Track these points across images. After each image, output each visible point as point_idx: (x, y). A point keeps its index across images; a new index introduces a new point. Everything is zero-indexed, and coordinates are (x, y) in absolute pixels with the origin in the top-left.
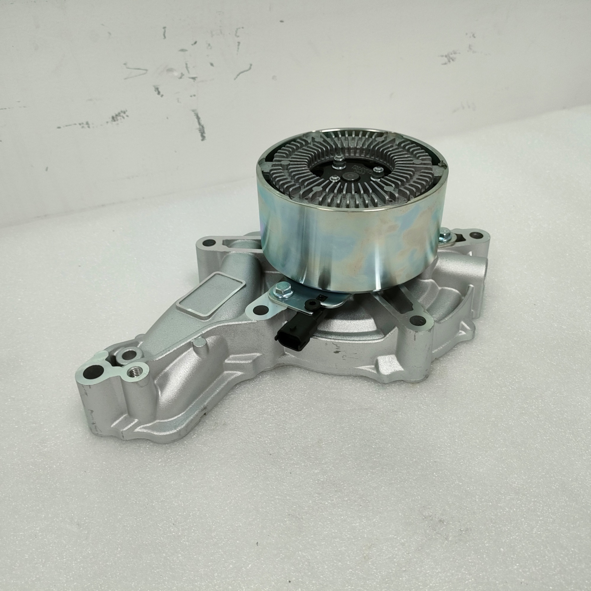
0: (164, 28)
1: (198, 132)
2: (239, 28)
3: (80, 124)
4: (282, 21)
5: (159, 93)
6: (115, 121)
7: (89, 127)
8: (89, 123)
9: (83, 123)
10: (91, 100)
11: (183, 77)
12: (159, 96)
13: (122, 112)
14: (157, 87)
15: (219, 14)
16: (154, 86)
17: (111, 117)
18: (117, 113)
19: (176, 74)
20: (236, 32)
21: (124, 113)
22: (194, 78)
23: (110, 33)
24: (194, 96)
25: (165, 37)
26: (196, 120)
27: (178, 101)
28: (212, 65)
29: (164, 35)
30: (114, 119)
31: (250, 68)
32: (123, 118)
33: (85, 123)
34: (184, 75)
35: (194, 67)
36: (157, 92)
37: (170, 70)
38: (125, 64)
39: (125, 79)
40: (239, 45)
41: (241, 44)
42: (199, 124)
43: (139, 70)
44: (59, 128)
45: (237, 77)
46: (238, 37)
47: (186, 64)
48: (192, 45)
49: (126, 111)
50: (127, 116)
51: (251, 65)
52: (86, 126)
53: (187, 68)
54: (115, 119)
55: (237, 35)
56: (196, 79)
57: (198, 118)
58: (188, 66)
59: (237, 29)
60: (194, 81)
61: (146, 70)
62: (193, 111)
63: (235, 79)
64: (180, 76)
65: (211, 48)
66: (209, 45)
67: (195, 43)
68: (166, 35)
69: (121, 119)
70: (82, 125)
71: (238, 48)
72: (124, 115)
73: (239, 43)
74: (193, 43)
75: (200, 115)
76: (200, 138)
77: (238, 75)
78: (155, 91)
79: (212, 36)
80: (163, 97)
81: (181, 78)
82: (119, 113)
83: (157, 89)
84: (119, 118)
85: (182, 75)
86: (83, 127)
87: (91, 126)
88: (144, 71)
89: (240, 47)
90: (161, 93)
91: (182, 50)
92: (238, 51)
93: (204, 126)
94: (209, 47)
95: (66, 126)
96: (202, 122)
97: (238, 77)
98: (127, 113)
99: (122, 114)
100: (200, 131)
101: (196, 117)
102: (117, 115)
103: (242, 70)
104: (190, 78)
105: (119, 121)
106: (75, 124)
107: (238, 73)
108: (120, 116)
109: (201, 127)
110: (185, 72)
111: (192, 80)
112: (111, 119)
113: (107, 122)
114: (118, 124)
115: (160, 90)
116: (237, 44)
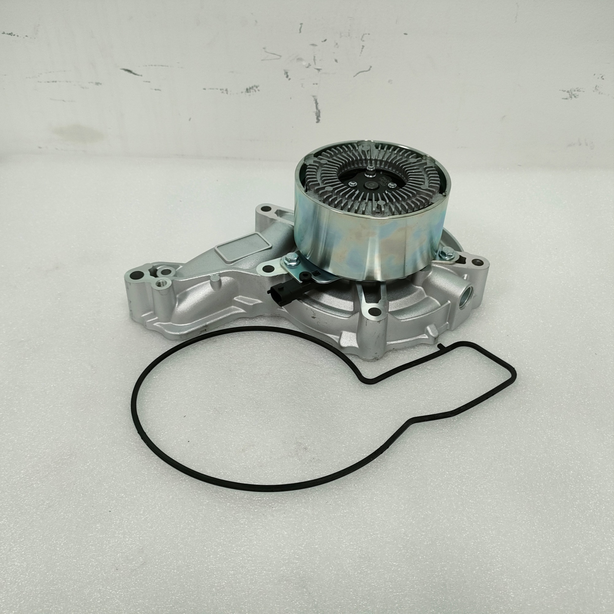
0: (301, 24)
1: (315, 115)
2: (366, 34)
3: (221, 90)
4: (405, 34)
5: (287, 76)
6: (248, 92)
7: (227, 93)
8: (229, 90)
9: (223, 89)
10: (233, 72)
11: (309, 67)
12: (287, 79)
13: (255, 86)
14: (287, 71)
15: (350, 19)
16: (285, 70)
17: (245, 88)
18: (251, 86)
19: (304, 63)
20: (362, 37)
21: (257, 87)
22: (319, 70)
23: (256, 21)
24: (317, 84)
25: (300, 32)
26: (315, 105)
27: (302, 86)
28: (336, 61)
29: (300, 30)
30: (247, 90)
31: (369, 70)
32: (255, 91)
33: (225, 89)
34: (311, 65)
35: (320, 60)
36: (286, 76)
37: (299, 59)
38: (264, 48)
39: (262, 60)
40: (362, 48)
41: (365, 48)
42: (317, 108)
43: (275, 55)
44: (205, 89)
45: (356, 75)
46: (363, 41)
47: (314, 57)
48: (322, 42)
49: (259, 86)
50: (259, 90)
51: (371, 67)
52: (225, 92)
53: (314, 60)
54: (249, 91)
55: (363, 39)
56: (321, 70)
57: (317, 103)
58: (316, 58)
59: (364, 35)
60: (318, 72)
61: (280, 56)
62: (314, 96)
63: (354, 76)
64: (307, 66)
65: (338, 47)
66: (337, 44)
67: (325, 40)
68: (302, 30)
69: (253, 92)
70: (222, 91)
71: (362, 51)
72: (256, 89)
73: (363, 46)
74: (323, 40)
75: (318, 101)
76: (316, 120)
77: (358, 74)
78: (285, 74)
79: (341, 37)
80: (290, 80)
81: (308, 67)
82: (253, 87)
83: (286, 73)
84: (252, 90)
85: (310, 65)
86: (223, 92)
87: (229, 93)
88: (279, 57)
89: (363, 50)
90: (289, 77)
91: (313, 45)
92: (361, 53)
93: (321, 111)
94: (337, 46)
95: (210, 89)
96: (319, 108)
97: (358, 75)
98: (259, 88)
99: (255, 88)
100: (316, 114)
101: (314, 102)
102: (250, 88)
103: (362, 70)
104: (315, 69)
105: (252, 92)
106: (217, 89)
107: (358, 72)
108: (253, 89)
109: (318, 111)
110: (312, 63)
111: (317, 71)
112: (245, 90)
113: (242, 92)
114: (250, 95)
115: (288, 74)
116: (361, 47)
